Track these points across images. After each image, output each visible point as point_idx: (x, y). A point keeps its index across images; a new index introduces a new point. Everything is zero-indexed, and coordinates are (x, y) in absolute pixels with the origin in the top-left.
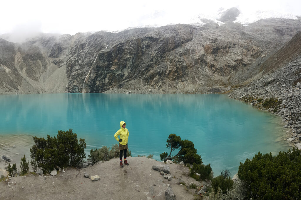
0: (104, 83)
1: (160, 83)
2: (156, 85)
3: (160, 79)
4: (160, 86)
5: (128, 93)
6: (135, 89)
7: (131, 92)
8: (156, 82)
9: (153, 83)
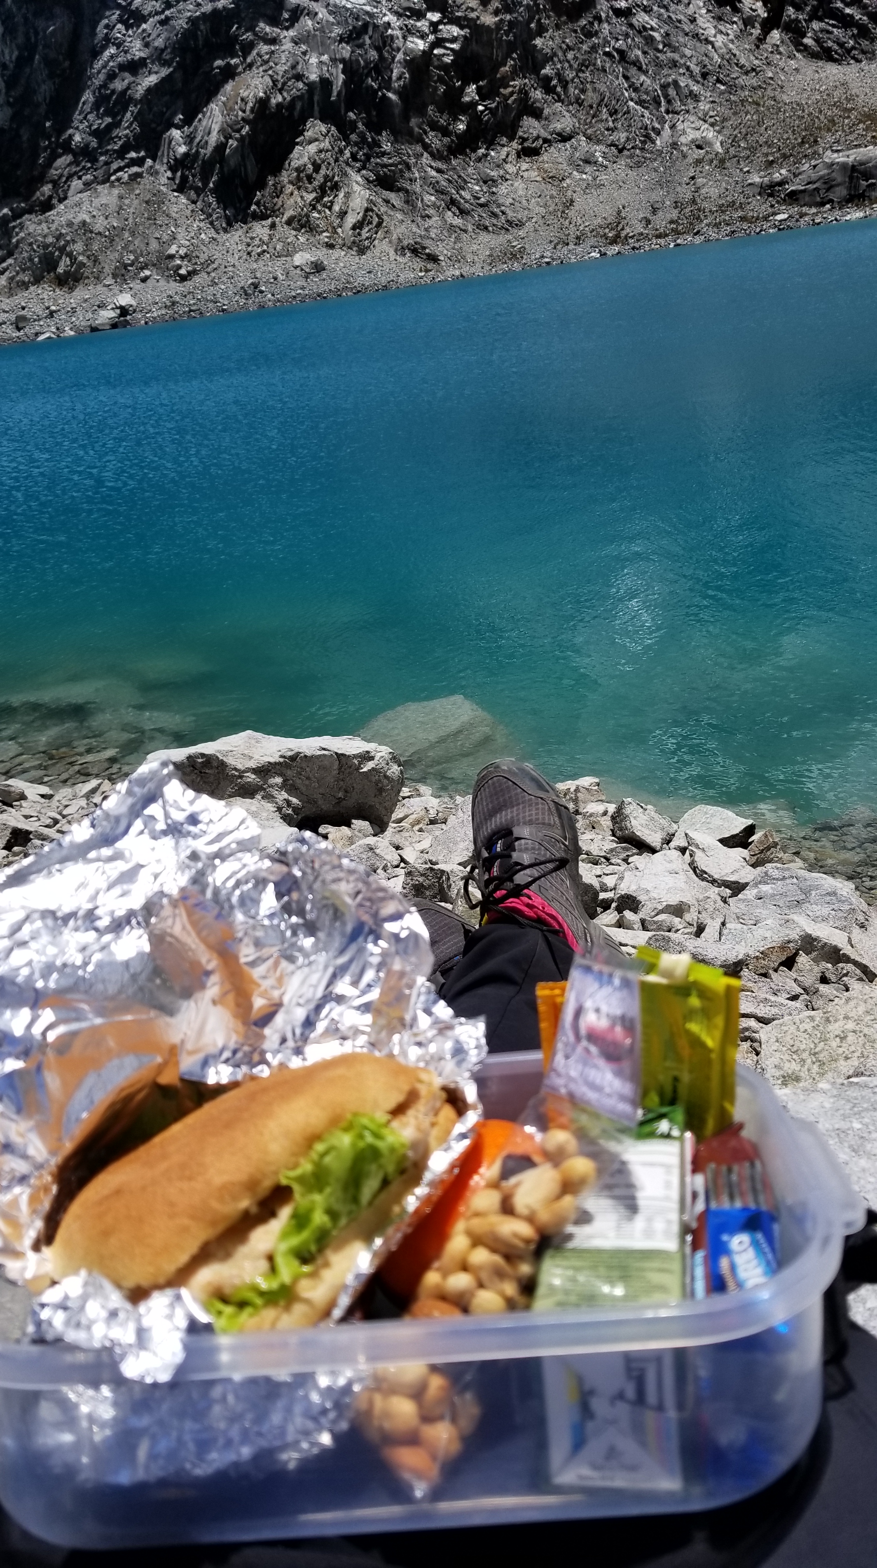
1: (356, 188)
2: (330, 208)
3: (347, 154)
4: (365, 216)
5: (108, 315)
6: (147, 273)
7: (134, 303)
8: (322, 180)
9: (292, 194)
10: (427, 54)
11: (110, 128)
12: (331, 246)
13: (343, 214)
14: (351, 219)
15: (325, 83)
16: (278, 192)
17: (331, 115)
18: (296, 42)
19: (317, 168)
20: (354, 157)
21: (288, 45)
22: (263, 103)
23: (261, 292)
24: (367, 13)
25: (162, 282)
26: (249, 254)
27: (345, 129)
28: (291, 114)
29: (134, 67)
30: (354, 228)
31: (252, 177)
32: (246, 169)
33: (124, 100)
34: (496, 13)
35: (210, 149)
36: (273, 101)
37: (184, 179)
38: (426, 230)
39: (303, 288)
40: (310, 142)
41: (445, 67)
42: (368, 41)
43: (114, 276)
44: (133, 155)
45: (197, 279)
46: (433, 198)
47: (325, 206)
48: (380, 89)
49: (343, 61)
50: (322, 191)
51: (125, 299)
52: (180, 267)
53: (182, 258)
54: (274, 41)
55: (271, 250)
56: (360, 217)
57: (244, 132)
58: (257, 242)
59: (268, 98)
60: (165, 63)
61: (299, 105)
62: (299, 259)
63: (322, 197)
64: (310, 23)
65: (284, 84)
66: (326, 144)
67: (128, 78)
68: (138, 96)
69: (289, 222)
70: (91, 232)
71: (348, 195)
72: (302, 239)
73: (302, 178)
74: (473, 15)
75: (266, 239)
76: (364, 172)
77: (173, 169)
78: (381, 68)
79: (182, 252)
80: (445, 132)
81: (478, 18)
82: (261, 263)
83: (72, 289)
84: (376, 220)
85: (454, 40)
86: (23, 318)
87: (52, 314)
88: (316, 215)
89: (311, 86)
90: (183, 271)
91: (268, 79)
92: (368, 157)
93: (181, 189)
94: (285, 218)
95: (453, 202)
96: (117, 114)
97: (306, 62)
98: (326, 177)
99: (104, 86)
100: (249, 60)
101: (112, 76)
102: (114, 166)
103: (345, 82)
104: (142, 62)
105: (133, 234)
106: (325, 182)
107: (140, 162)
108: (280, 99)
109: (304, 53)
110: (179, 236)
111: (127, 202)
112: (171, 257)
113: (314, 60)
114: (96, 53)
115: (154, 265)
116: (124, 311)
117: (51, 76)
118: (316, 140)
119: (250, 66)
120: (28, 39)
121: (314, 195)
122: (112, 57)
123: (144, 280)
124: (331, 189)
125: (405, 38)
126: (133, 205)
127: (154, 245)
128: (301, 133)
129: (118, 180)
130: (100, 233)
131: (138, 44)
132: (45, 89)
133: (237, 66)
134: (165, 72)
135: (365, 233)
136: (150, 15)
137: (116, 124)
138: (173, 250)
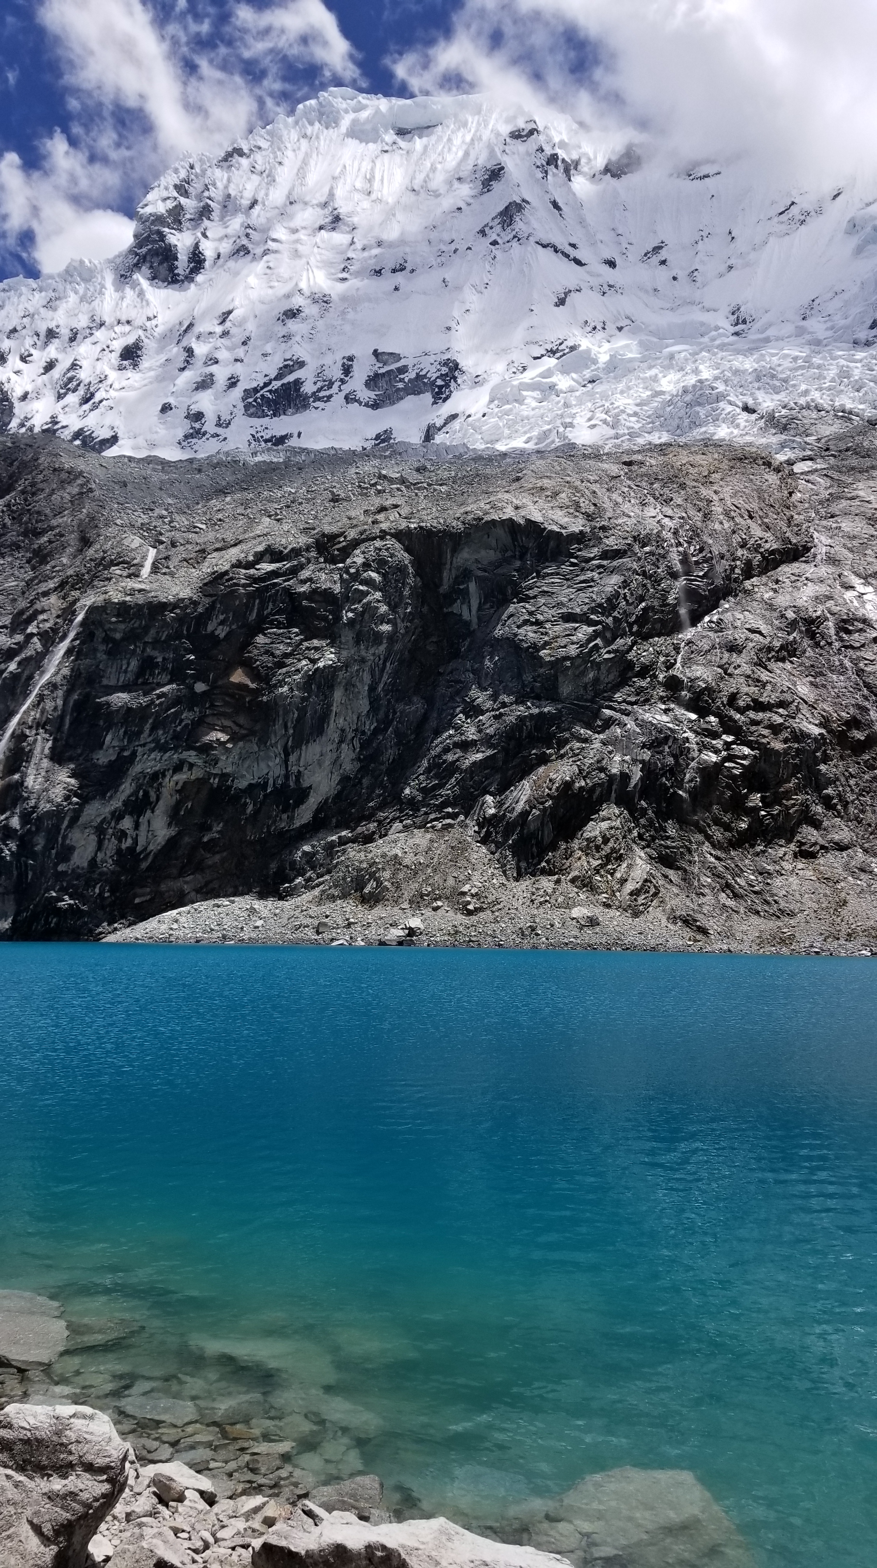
0: (132, 849)
1: (639, 861)
2: (612, 875)
3: (635, 833)
4: (643, 885)
5: (397, 933)
6: (439, 903)
7: (422, 927)
8: (609, 851)
9: (580, 858)
10: (718, 766)
11: (434, 788)
12: (608, 906)
13: (623, 881)
14: (630, 887)
15: (625, 777)
16: (568, 855)
17: (625, 800)
18: (604, 743)
19: (606, 840)
20: (640, 837)
21: (597, 745)
22: (567, 786)
23: (537, 935)
24: (670, 728)
25: (451, 914)
26: (532, 901)
27: (635, 813)
28: (591, 796)
29: (466, 746)
30: (631, 894)
31: (547, 840)
32: (543, 831)
33: (453, 767)
34: (785, 741)
35: (515, 814)
36: (577, 785)
37: (488, 834)
38: (699, 905)
39: (576, 937)
40: (603, 820)
41: (734, 777)
42: (667, 749)
43: (411, 902)
44: (450, 810)
45: (482, 915)
46: (709, 880)
47: (608, 872)
48: (672, 787)
49: (643, 762)
50: (608, 859)
51: (415, 922)
52: (469, 903)
53: (472, 896)
54: (586, 740)
55: (553, 901)
56: (638, 886)
57: (547, 804)
58: (541, 892)
59: (573, 782)
60: (491, 746)
61: (598, 790)
62: (576, 912)
63: (606, 865)
64: (619, 731)
65: (588, 773)
66: (617, 823)
67: (459, 753)
68: (464, 767)
69: (573, 881)
70: (400, 864)
71: (630, 866)
72: (582, 896)
73: (591, 847)
74: (764, 741)
75: (550, 891)
76: (648, 850)
77: (480, 825)
78: (675, 772)
79: (473, 891)
80: (727, 827)
81: (769, 743)
82: (541, 910)
83: (371, 907)
84: (653, 890)
85: (745, 757)
86: (325, 925)
87: (349, 925)
88: (598, 878)
89: (611, 778)
90: (471, 907)
91: (575, 768)
92: (653, 838)
93: (484, 841)
94: (570, 877)
95: (728, 886)
96: (444, 778)
97: (611, 759)
98: (613, 850)
99: (439, 756)
100: (562, 752)
101: (446, 750)
102: (432, 816)
103: (641, 778)
104: (473, 743)
105: (435, 871)
106: (611, 853)
107: (454, 816)
108: (583, 783)
109: (610, 752)
110: (473, 878)
111: (436, 845)
112: (464, 894)
113: (617, 758)
114: (437, 733)
115: (447, 898)
116: (412, 932)
117: (398, 744)
118: (609, 819)
119: (562, 757)
120: (387, 716)
121: (600, 862)
122: (450, 736)
123: (436, 909)
124: (616, 859)
125: (700, 751)
126: (441, 848)
127: (451, 882)
128: (597, 812)
129: (433, 827)
130: (407, 866)
131: (473, 730)
132: (390, 754)
133: (551, 755)
134: (490, 752)
135: (641, 900)
136: (487, 711)
137: (441, 786)
138: (466, 888)
